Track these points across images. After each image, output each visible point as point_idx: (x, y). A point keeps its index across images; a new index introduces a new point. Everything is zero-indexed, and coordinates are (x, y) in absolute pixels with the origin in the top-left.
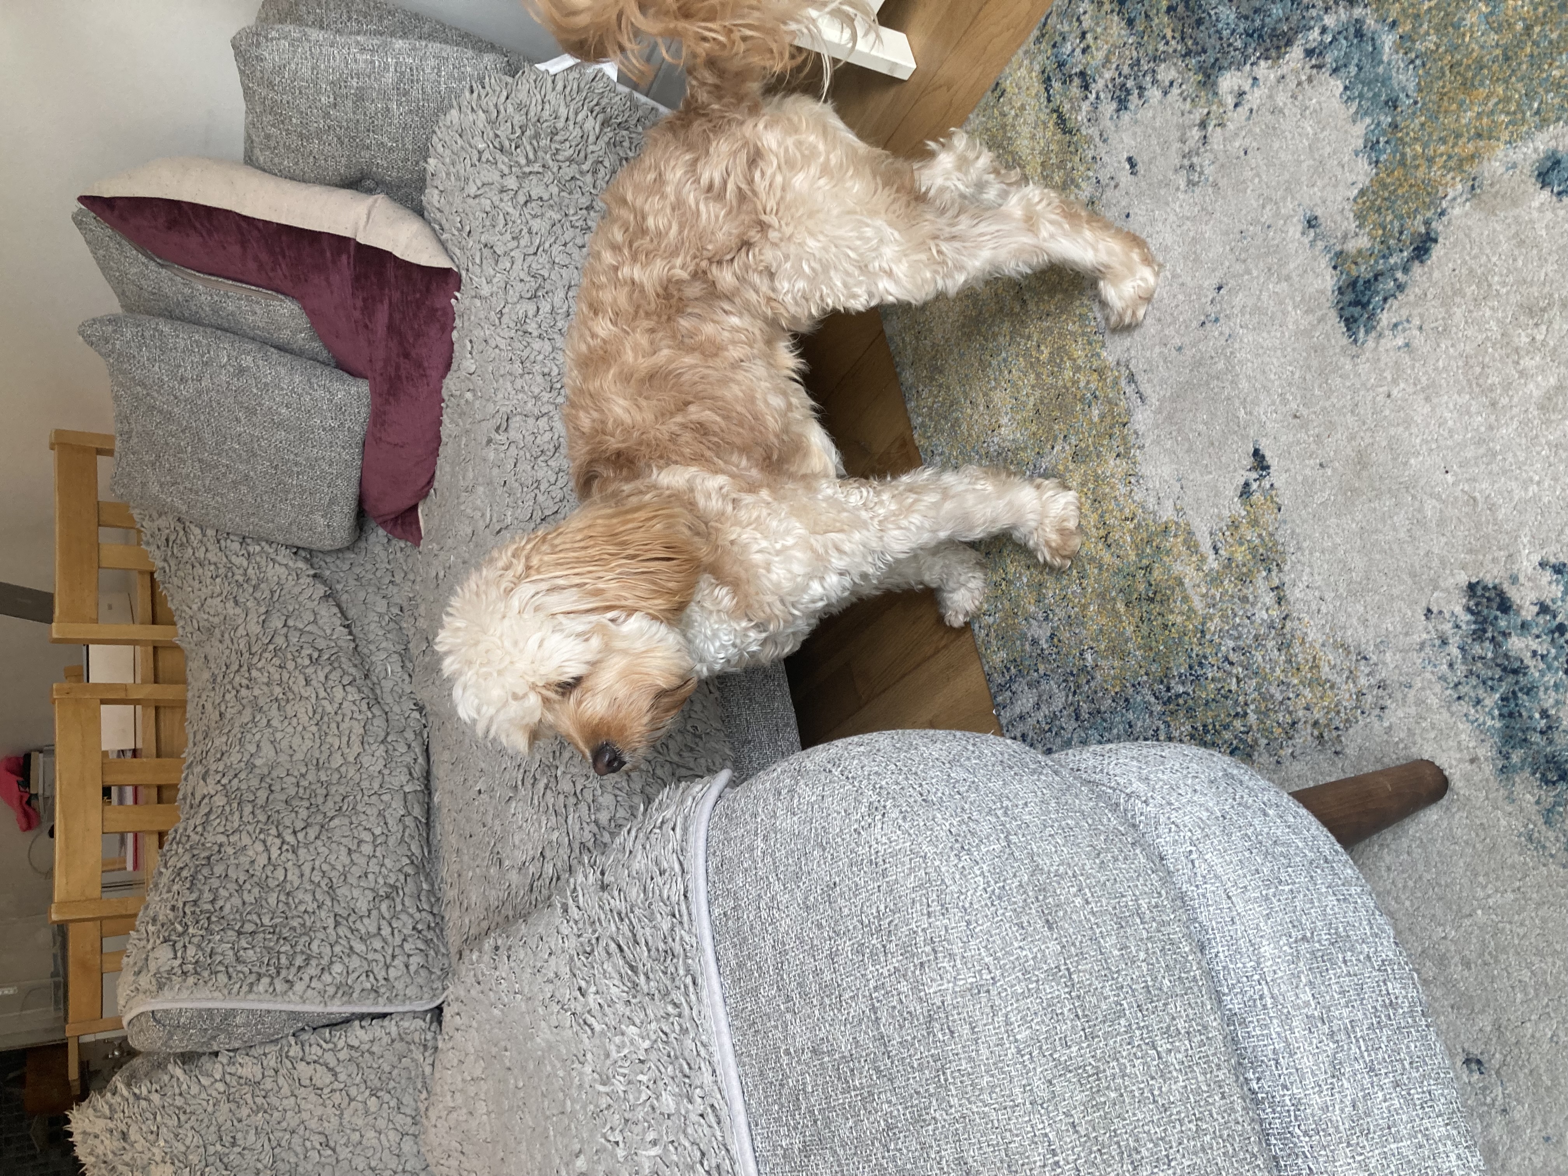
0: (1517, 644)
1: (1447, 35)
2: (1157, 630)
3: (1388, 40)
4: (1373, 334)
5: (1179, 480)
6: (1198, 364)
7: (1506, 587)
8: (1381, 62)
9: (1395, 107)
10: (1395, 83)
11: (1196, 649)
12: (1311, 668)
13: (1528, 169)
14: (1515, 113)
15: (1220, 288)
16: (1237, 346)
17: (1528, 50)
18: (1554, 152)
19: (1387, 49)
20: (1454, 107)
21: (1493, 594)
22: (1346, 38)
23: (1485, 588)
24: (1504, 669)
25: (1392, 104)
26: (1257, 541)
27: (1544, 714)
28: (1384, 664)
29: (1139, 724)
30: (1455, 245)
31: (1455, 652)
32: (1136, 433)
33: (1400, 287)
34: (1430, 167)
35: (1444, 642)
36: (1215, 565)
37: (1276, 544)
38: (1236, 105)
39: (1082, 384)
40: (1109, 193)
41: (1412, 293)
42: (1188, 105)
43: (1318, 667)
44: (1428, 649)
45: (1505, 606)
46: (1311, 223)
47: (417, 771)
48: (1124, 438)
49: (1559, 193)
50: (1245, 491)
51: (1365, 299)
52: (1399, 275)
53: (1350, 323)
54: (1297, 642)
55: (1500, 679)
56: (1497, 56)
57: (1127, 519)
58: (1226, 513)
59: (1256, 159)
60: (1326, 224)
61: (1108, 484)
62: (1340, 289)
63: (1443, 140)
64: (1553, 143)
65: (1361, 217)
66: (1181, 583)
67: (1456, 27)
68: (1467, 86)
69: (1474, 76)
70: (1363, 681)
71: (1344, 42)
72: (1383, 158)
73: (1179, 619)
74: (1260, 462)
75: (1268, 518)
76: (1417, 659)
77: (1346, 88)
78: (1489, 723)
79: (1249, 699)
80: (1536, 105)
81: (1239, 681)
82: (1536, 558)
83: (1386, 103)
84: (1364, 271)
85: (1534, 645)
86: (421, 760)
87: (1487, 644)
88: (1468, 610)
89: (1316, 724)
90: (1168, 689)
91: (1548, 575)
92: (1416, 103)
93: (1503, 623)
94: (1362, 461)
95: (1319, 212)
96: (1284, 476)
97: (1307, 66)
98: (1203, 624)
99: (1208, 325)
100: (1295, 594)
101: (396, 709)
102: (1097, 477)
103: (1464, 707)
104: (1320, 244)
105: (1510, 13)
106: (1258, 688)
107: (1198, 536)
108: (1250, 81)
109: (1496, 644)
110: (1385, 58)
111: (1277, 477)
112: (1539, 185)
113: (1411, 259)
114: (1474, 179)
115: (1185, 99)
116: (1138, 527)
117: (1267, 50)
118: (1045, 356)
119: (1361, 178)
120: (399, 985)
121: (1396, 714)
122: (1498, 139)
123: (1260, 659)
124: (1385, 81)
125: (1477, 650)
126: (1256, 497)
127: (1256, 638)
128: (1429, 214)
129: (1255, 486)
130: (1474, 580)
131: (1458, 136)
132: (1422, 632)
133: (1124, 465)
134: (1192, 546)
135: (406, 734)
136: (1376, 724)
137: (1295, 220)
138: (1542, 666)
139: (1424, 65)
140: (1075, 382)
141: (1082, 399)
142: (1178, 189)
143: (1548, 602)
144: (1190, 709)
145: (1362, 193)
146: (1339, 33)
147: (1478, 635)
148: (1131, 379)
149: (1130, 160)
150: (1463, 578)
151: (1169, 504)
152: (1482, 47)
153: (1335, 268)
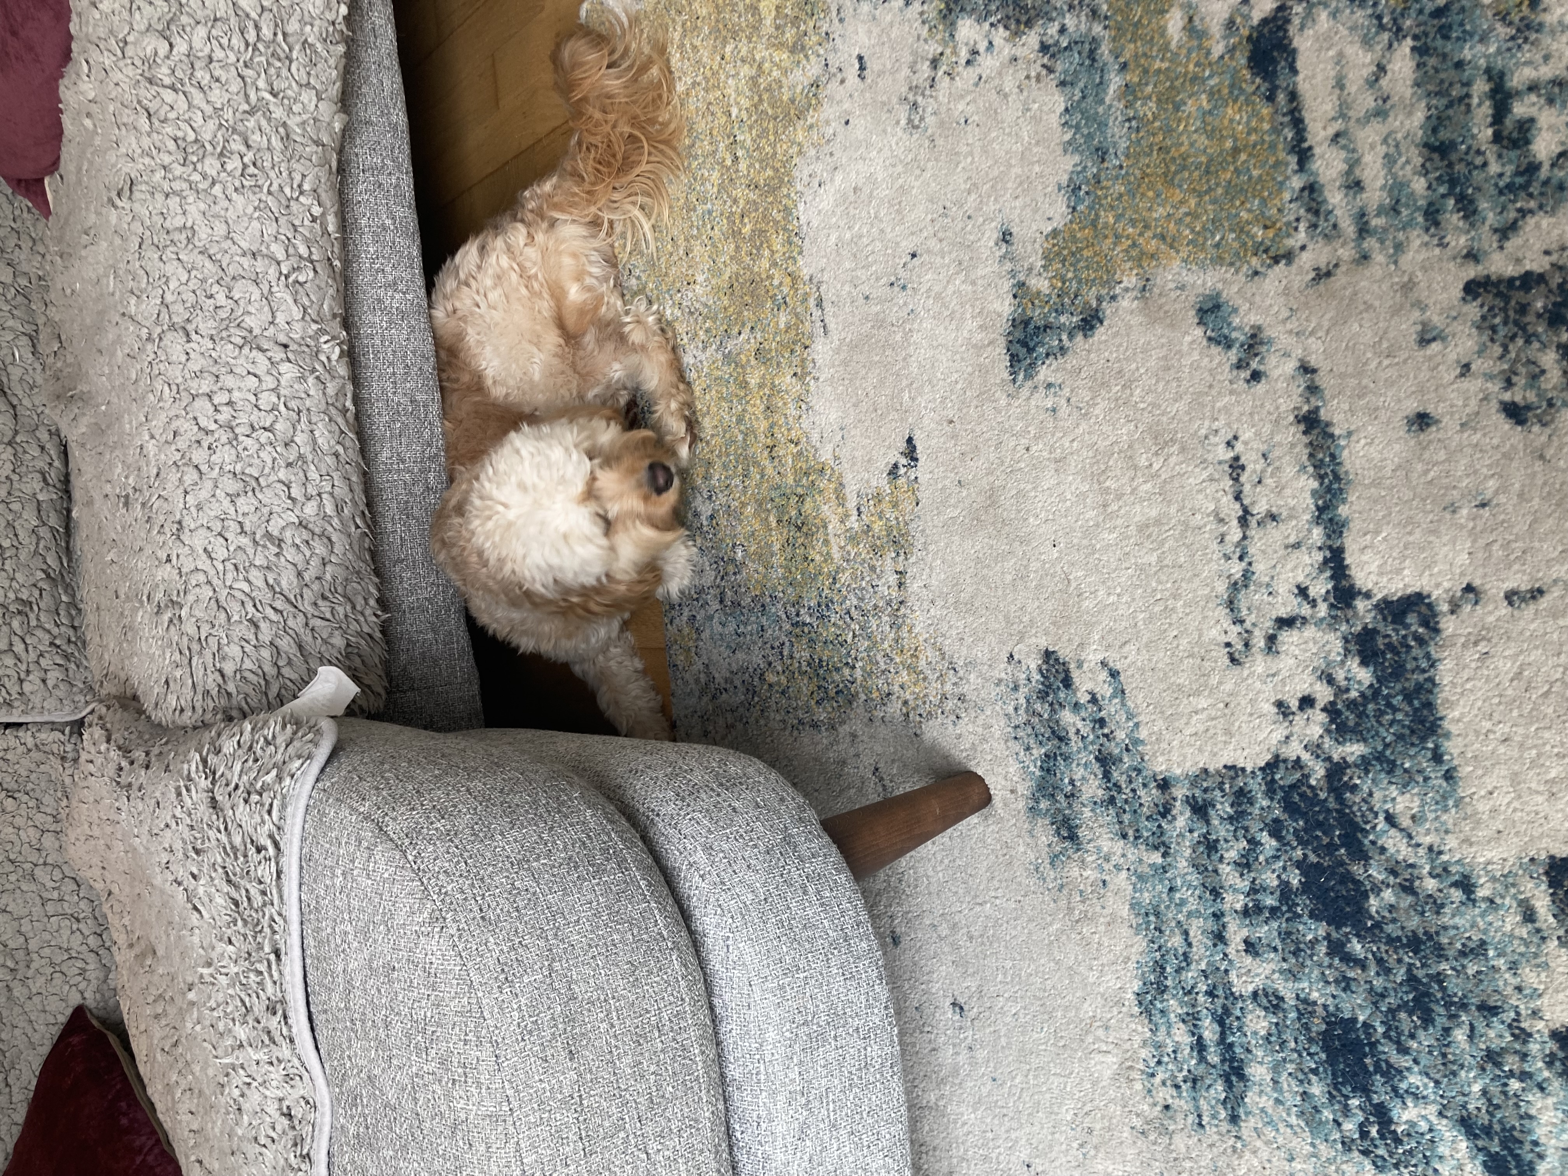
0: (1067, 717)
1: (1166, 110)
2: (799, 559)
3: (1115, 82)
4: (1029, 383)
5: (842, 429)
6: (880, 323)
7: (1072, 666)
8: (1102, 102)
9: (1103, 160)
10: (1109, 131)
11: (826, 591)
12: (912, 656)
13: (1191, 298)
14: (1199, 233)
15: (914, 256)
16: (916, 326)
17: (1229, 176)
18: (1218, 294)
19: (1111, 92)
20: (1151, 194)
21: (1061, 669)
22: (1079, 53)
23: (1057, 660)
24: (1053, 732)
25: (1101, 153)
26: (894, 522)
27: (1072, 782)
28: (968, 681)
29: (770, 632)
30: (1116, 335)
31: (1022, 701)
32: (813, 361)
33: (1063, 350)
34: (1115, 244)
35: (1016, 688)
36: (856, 525)
37: (908, 533)
38: (968, 62)
39: (776, 282)
40: (834, 85)
41: (1071, 361)
42: (925, 32)
43: (917, 657)
44: (1003, 688)
45: (1067, 682)
46: (1006, 237)
47: (53, 476)
48: (803, 361)
49: (1210, 339)
50: (894, 471)
51: (1031, 344)
52: (1064, 337)
53: (1014, 359)
54: (906, 629)
55: (1048, 739)
56: (1201, 163)
57: (791, 441)
58: (875, 484)
59: (972, 134)
60: (1018, 248)
61: (782, 398)
62: (1014, 320)
63: (1133, 222)
64: (1220, 286)
65: (1047, 257)
66: (825, 527)
67: (1177, 108)
68: (1169, 180)
69: (1176, 173)
70: (948, 687)
71: (1076, 55)
72: (1080, 208)
73: (818, 558)
74: (911, 451)
75: (907, 506)
76: (994, 691)
77: (1067, 110)
78: (1032, 769)
79: (860, 656)
80: (1218, 238)
81: (854, 636)
82: (1100, 657)
83: (1097, 150)
84: (1037, 314)
85: (1080, 724)
86: (57, 463)
87: (1046, 706)
88: (1040, 671)
89: (906, 703)
90: (798, 615)
91: (1104, 675)
92: (1121, 167)
93: (1062, 695)
94: (992, 497)
95: (1014, 230)
96: (929, 476)
97: (1039, 62)
98: (837, 572)
99: (896, 289)
100: (914, 586)
101: (26, 402)
102: (773, 386)
103: (1017, 747)
104: (1008, 266)
105: (1226, 122)
106: (868, 650)
107: (847, 491)
108: (986, 43)
109: (1053, 711)
110: (1108, 100)
111: (923, 470)
112: (1196, 320)
113: (1078, 327)
114: (1148, 280)
115: (923, 22)
116: (800, 453)
117: (1008, 17)
118: (747, 230)
119: (1057, 217)
120: (36, 700)
121: (965, 727)
122: (1178, 252)
123: (874, 627)
124: (1102, 125)
125: (1038, 707)
126: (902, 481)
127: (876, 607)
128: (1104, 292)
129: (902, 471)
130: (1051, 649)
131: (1147, 227)
132: (1002, 670)
133: (797, 388)
134: (841, 499)
135: (38, 433)
136: (951, 727)
137: (994, 224)
138: (1081, 744)
139: (1138, 130)
140: (770, 277)
141: (773, 298)
142: (898, 123)
143: (1099, 696)
144: (811, 640)
145: (1055, 233)
146: (1076, 43)
147: (1043, 695)
148: (820, 304)
149: (860, 58)
150: (1043, 643)
151: (829, 447)
152: (1192, 145)
153: (1015, 296)
